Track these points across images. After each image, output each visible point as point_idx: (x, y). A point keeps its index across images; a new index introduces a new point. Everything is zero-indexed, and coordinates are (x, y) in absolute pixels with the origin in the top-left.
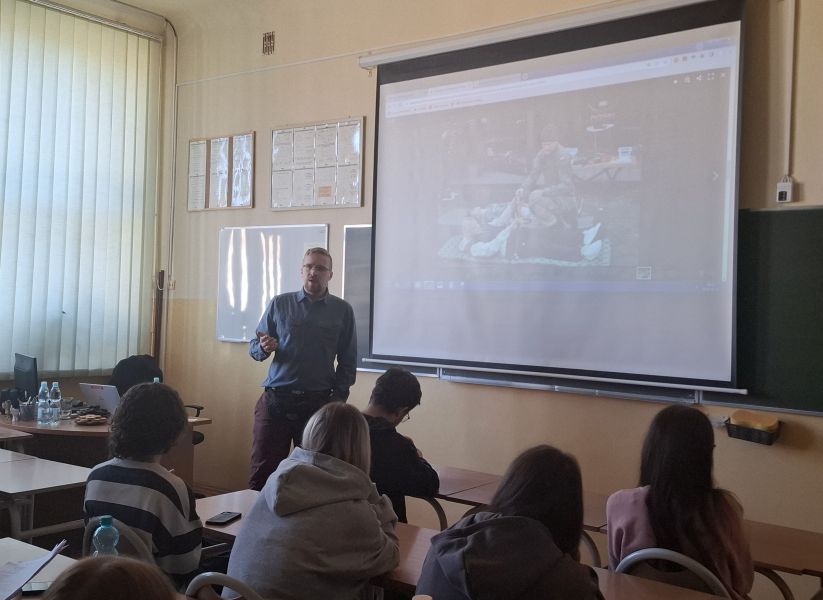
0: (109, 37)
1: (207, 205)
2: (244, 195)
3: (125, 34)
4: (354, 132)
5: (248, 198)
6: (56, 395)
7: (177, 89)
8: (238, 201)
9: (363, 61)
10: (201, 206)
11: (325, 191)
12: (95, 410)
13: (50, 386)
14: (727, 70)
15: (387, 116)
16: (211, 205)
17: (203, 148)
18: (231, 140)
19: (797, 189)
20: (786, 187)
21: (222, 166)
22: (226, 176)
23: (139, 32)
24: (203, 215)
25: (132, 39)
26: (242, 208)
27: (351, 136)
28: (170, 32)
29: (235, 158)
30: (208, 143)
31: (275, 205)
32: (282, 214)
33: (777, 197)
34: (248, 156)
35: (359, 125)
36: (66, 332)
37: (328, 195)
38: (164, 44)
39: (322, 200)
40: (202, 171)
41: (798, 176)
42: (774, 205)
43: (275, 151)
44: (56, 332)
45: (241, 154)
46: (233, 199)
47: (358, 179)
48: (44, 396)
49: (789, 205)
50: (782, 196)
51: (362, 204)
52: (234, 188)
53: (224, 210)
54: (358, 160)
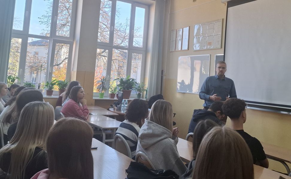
5: (187, 47)
10: (174, 50)
11: (210, 44)
18: (183, 29)
24: (174, 53)
26: (185, 50)
30: (176, 30)
31: (195, 49)
32: (196, 52)
39: (209, 47)
40: (175, 39)
46: (183, 47)
51: (221, 48)
53: (180, 51)
54: (220, 33)
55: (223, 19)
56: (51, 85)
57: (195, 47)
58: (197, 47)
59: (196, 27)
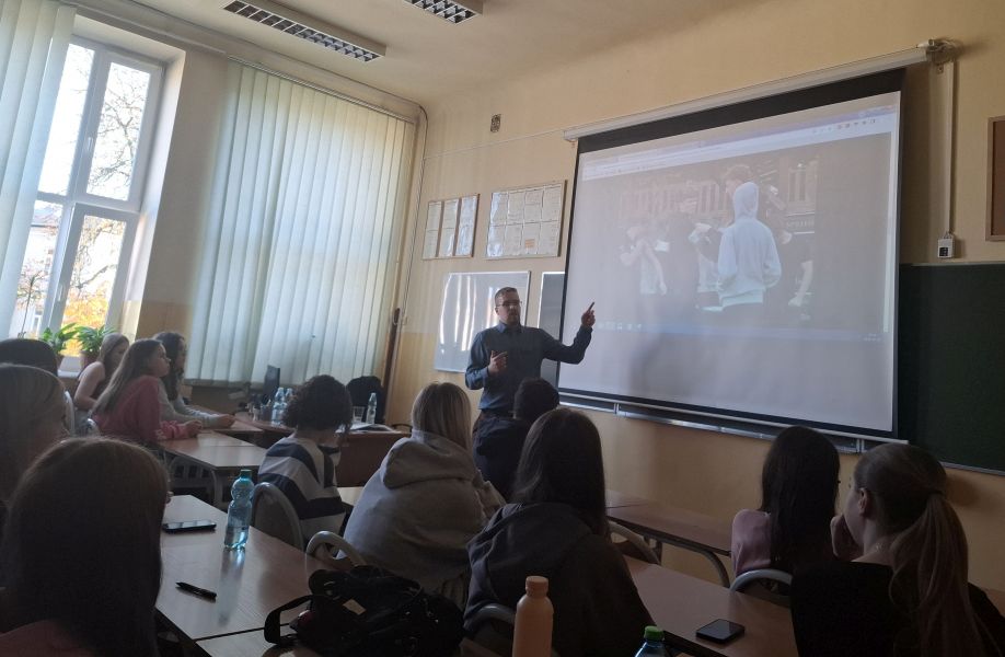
0: (374, 119)
1: (437, 255)
2: (466, 246)
3: (386, 117)
5: (469, 249)
7: (424, 161)
8: (461, 251)
9: (568, 134)
10: (432, 255)
11: (530, 243)
14: (887, 136)
15: (584, 179)
16: (440, 255)
17: (439, 207)
18: (460, 201)
19: (958, 246)
20: (947, 243)
22: (454, 230)
23: (397, 116)
24: (432, 262)
25: (392, 120)
26: (464, 257)
28: (422, 117)
29: (462, 216)
30: (443, 203)
32: (495, 263)
33: (938, 251)
34: (472, 213)
35: (562, 189)
37: (532, 246)
38: (418, 126)
39: (527, 251)
40: (437, 228)
41: (959, 233)
42: (936, 260)
43: (493, 210)
44: (306, 352)
46: (457, 250)
47: (557, 234)
49: (950, 261)
50: (944, 251)
51: (559, 255)
52: (459, 241)
53: (449, 258)
54: (559, 217)
55: (566, 182)
56: (57, 341)
57: (492, 249)
58: (495, 250)
59: (497, 198)
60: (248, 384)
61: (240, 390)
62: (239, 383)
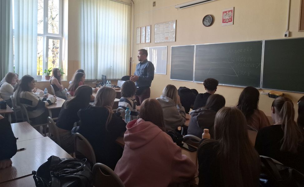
0: (120, 5)
1: (140, 42)
2: (148, 40)
4: (174, 24)
5: (150, 40)
6: (110, 84)
7: (134, 16)
8: (147, 41)
9: (176, 6)
10: (139, 43)
11: (167, 38)
12: (118, 87)
13: (109, 82)
16: (141, 42)
17: (140, 29)
18: (146, 27)
19: (290, 33)
20: (287, 33)
21: (144, 33)
22: (145, 36)
23: (126, 4)
24: (140, 45)
25: (124, 5)
26: (148, 43)
27: (173, 25)
28: (132, 3)
29: (147, 31)
30: (141, 28)
31: (155, 42)
32: (157, 44)
34: (150, 31)
35: (175, 22)
36: (112, 71)
37: (168, 39)
38: (131, 6)
39: (166, 40)
40: (140, 35)
43: (156, 29)
44: (110, 71)
45: (148, 30)
46: (146, 41)
47: (175, 35)
48: (108, 84)
49: (288, 38)
50: (286, 35)
51: (175, 41)
52: (146, 38)
53: (144, 43)
54: (175, 31)
55: (176, 20)
59: (156, 26)
60: (97, 79)
61: (95, 81)
62: (95, 79)
